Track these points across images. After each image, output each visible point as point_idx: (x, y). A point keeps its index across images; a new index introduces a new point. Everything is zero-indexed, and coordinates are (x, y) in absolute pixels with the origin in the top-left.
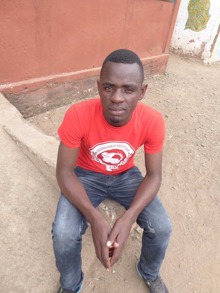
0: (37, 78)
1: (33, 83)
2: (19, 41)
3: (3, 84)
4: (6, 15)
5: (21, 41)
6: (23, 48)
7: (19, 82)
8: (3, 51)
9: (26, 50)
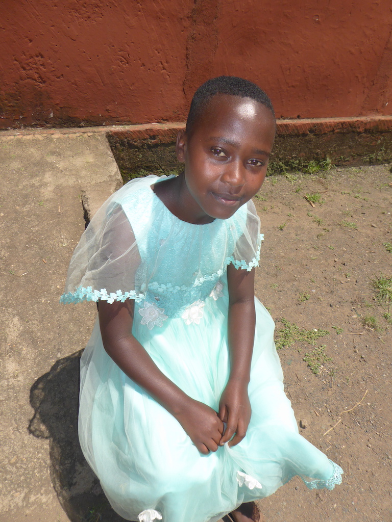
0: (178, 123)
1: (168, 130)
2: (156, 52)
3: (115, 125)
4: (139, 4)
5: (159, 53)
6: (161, 65)
7: (145, 125)
8: (124, 66)
9: (166, 70)
